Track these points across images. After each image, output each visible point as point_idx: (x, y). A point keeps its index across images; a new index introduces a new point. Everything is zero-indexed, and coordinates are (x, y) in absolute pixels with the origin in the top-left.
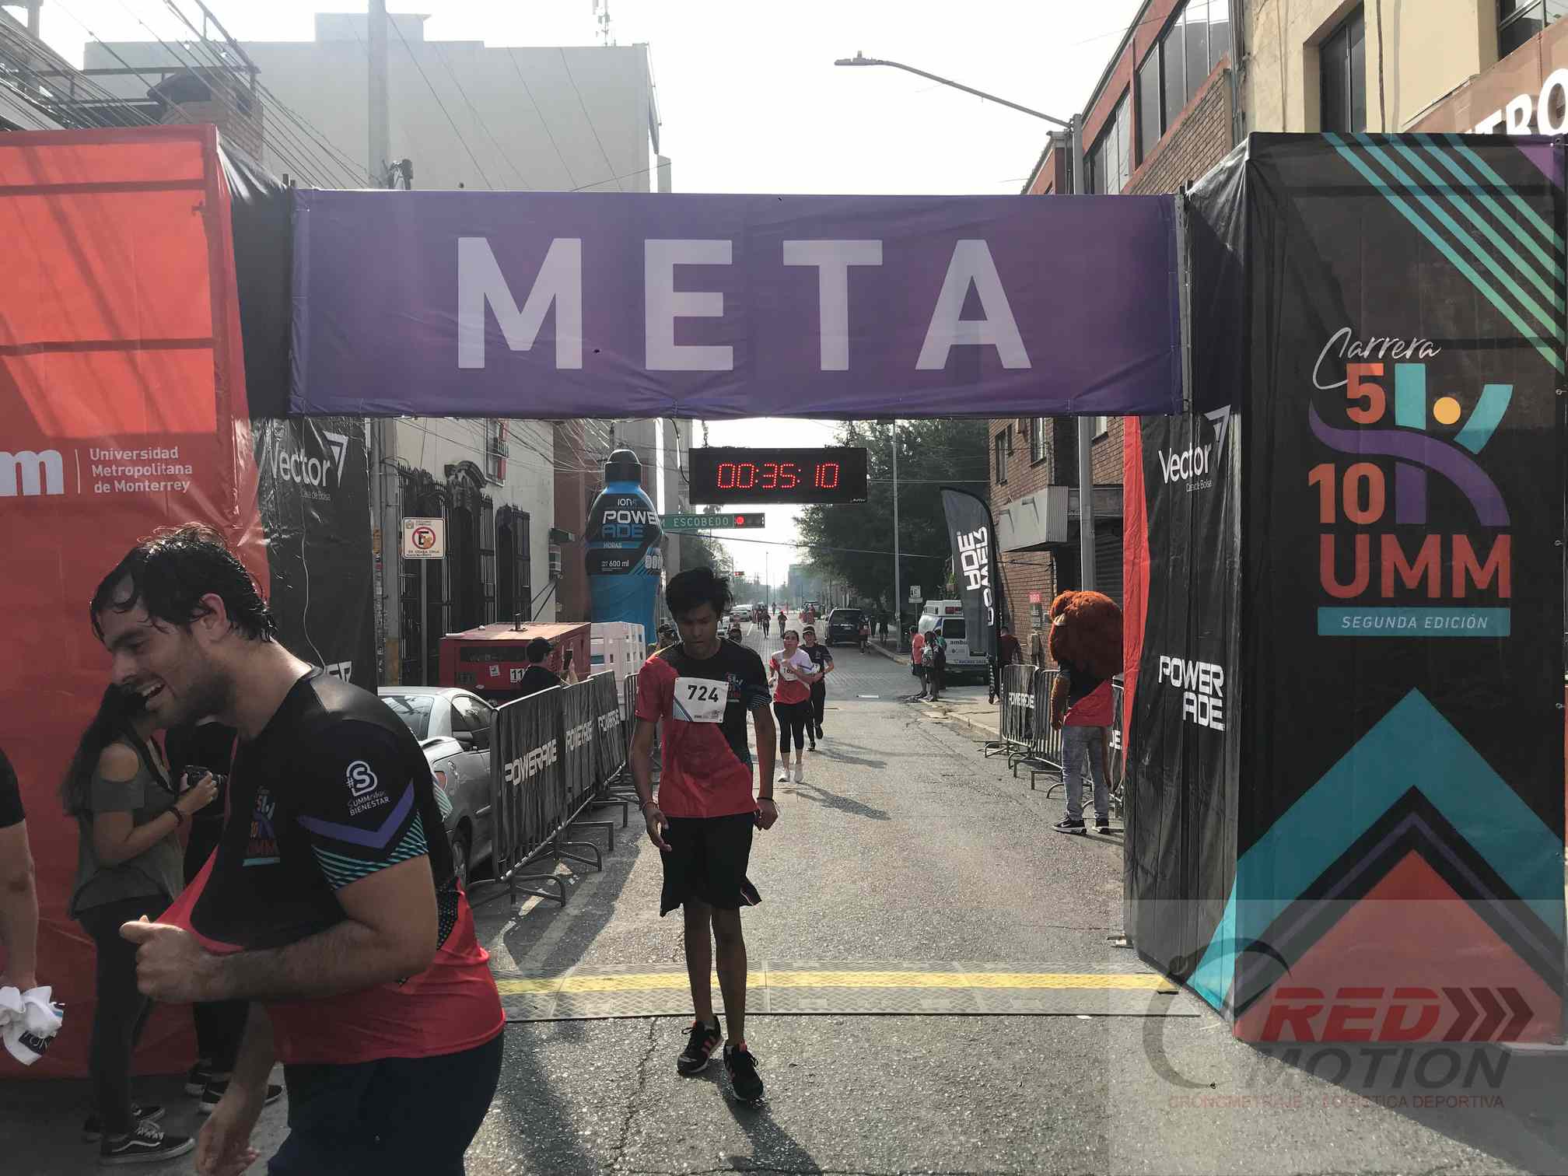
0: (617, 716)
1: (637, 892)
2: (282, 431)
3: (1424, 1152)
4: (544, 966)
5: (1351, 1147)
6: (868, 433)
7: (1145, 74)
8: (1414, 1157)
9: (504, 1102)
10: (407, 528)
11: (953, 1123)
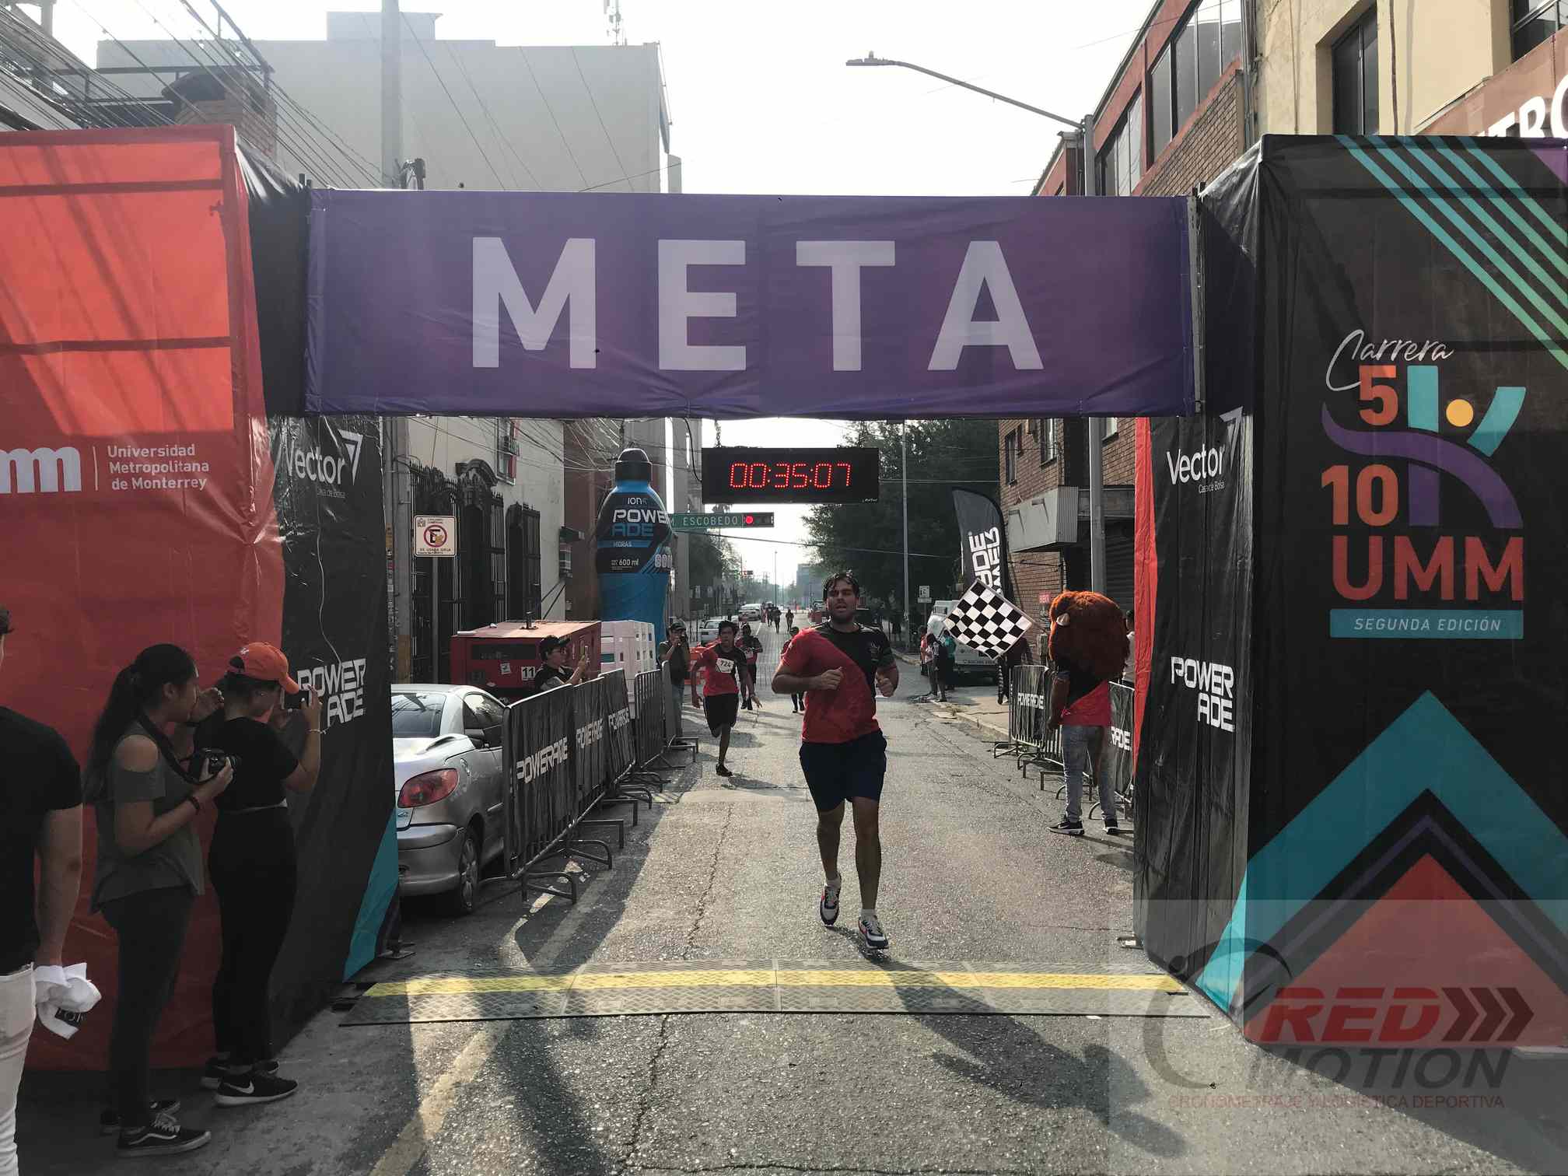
0: (627, 714)
1: (648, 890)
2: (298, 429)
3: (1435, 1153)
4: (555, 963)
5: (1361, 1149)
6: (878, 433)
7: (1156, 74)
8: (1424, 1159)
9: (517, 1099)
10: (419, 526)
11: (964, 1122)
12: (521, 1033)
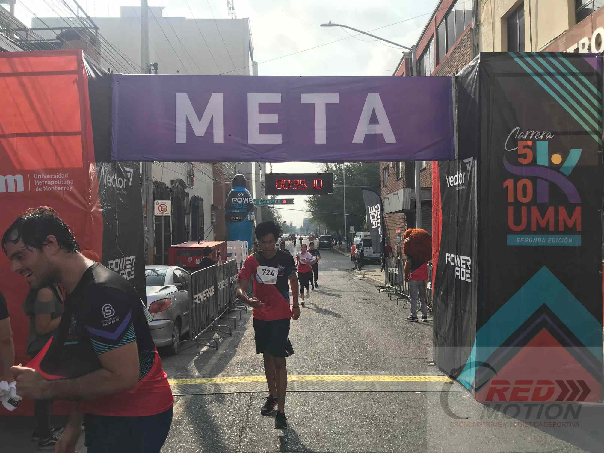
1: (245, 345)
2: (108, 167)
3: (549, 444)
4: (209, 373)
5: (520, 443)
6: (334, 168)
7: (440, 30)
8: (545, 446)
9: (194, 426)
10: (156, 204)
11: (367, 433)
12: (196, 400)
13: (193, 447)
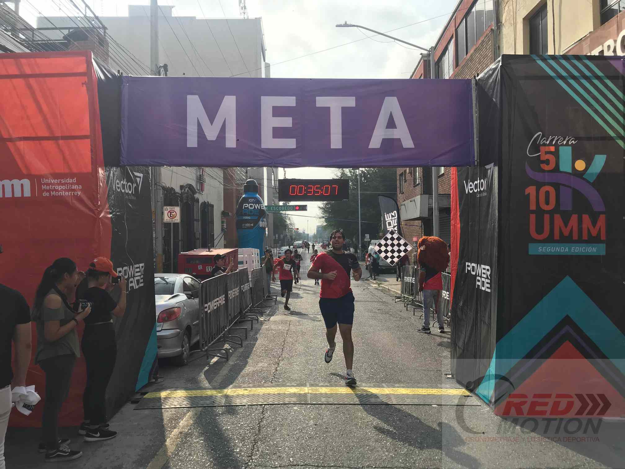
0: (249, 286)
1: (257, 355)
2: (117, 172)
4: (220, 385)
6: (348, 173)
7: (459, 30)
9: (204, 438)
10: (166, 210)
11: (383, 447)
12: (206, 413)
13: (204, 461)
